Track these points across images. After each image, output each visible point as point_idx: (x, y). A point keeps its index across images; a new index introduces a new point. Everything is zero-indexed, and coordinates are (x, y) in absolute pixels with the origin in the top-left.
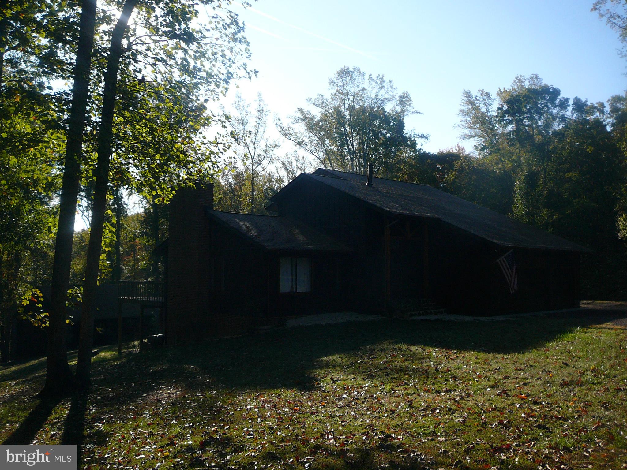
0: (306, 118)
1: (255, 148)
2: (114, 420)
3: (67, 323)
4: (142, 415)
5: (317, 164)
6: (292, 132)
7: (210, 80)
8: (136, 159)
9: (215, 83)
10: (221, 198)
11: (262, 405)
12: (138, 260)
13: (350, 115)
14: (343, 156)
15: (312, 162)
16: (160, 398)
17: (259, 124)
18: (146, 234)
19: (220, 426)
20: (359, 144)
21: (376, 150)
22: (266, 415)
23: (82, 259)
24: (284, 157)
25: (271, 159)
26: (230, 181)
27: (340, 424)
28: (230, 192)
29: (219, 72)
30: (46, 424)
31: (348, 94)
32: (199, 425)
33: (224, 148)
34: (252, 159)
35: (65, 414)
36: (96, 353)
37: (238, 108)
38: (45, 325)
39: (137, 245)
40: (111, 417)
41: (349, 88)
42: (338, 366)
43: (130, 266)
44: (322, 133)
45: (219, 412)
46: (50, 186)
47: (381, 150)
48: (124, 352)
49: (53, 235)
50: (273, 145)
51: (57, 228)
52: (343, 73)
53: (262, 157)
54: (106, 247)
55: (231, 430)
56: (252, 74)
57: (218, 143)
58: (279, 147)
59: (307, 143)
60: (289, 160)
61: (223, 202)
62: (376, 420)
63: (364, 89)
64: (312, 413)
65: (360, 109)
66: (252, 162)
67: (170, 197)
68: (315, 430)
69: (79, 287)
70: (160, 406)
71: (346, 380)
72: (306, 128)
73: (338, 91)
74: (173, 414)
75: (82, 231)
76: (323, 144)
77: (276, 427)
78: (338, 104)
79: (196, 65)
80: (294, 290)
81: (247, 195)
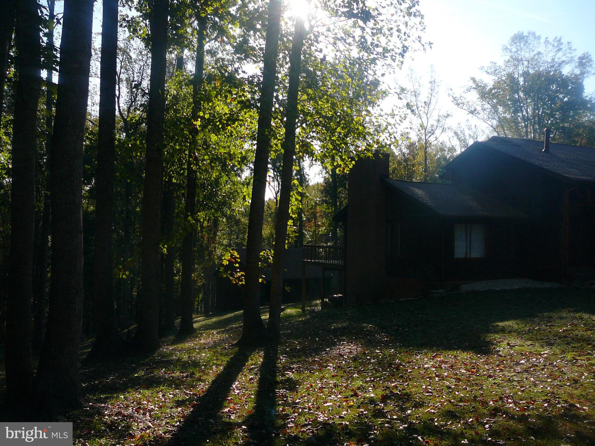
0: (479, 86)
1: (428, 119)
2: (302, 370)
3: (260, 281)
4: (326, 367)
5: (490, 132)
6: (464, 101)
7: (386, 55)
8: (319, 132)
9: (392, 58)
10: (395, 167)
11: (439, 365)
12: (319, 226)
13: (525, 81)
14: (517, 123)
15: (484, 130)
16: (342, 352)
17: (431, 94)
18: (326, 202)
19: (399, 382)
20: (534, 110)
21: (552, 115)
22: (444, 375)
23: (269, 225)
24: (456, 127)
25: (443, 129)
26: (404, 151)
27: (518, 389)
28: (404, 161)
29: (395, 46)
30: (244, 369)
31: (522, 60)
32: (380, 380)
33: (401, 119)
34: (425, 129)
35: (260, 361)
36: (283, 310)
37: (411, 80)
38: (241, 283)
39: (317, 213)
40: (299, 366)
41: (523, 53)
42: (514, 332)
43: (311, 231)
44: (495, 101)
45: (398, 369)
46: (244, 160)
47: (558, 115)
48: (307, 310)
49: (247, 203)
50: (446, 115)
51: (251, 197)
52: (517, 39)
53: (435, 127)
54: (292, 214)
55: (410, 386)
56: (427, 46)
57: (394, 115)
58: (452, 116)
59: (479, 112)
60: (462, 129)
61: (397, 171)
62: (558, 388)
63: (539, 53)
64: (490, 376)
65: (534, 74)
66: (425, 132)
67: (350, 167)
68: (493, 393)
69: (270, 250)
70: (343, 360)
71: (523, 346)
72: (478, 96)
73: (511, 57)
74: (355, 368)
75: (269, 200)
76: (496, 111)
77: (454, 386)
78: (512, 70)
79: (373, 41)
80: (469, 256)
81: (420, 164)
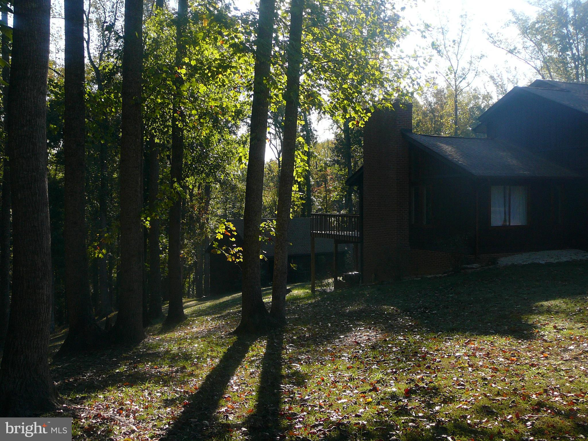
0: (519, 20)
1: (458, 61)
2: (312, 361)
3: (261, 258)
4: (340, 358)
5: (533, 75)
6: (501, 38)
8: (328, 80)
10: (420, 120)
11: (472, 353)
12: (330, 191)
13: (575, 13)
14: (565, 63)
15: (526, 73)
16: (358, 340)
17: (462, 31)
18: (338, 162)
19: (426, 373)
20: (586, 48)
22: (478, 364)
23: (271, 191)
24: (492, 69)
25: (477, 73)
26: (430, 99)
27: (566, 380)
28: (430, 112)
30: (244, 361)
32: (404, 371)
33: (425, 61)
34: (455, 73)
35: (262, 352)
36: (289, 291)
38: (239, 260)
39: (328, 175)
40: (308, 357)
42: (562, 312)
43: (321, 198)
44: (539, 37)
45: (424, 358)
46: (239, 114)
48: (318, 291)
49: (244, 165)
50: (480, 56)
51: (248, 158)
53: (466, 70)
54: (298, 178)
55: (439, 379)
57: (417, 57)
58: (487, 57)
59: (520, 51)
60: (499, 72)
61: (422, 124)
64: (533, 365)
66: (455, 76)
67: (365, 120)
68: (537, 384)
69: (272, 221)
70: (360, 348)
71: (573, 329)
72: (519, 32)
74: (374, 358)
75: (271, 161)
76: (541, 50)
77: (490, 378)
80: (508, 224)
81: (449, 115)
